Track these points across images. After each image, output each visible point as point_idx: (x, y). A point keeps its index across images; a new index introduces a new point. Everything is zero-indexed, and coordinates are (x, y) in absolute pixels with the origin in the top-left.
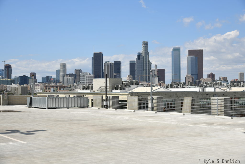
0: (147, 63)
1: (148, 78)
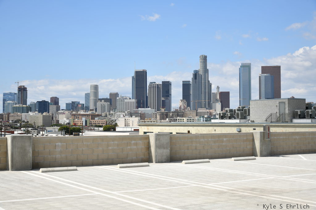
0: (206, 84)
1: (207, 104)
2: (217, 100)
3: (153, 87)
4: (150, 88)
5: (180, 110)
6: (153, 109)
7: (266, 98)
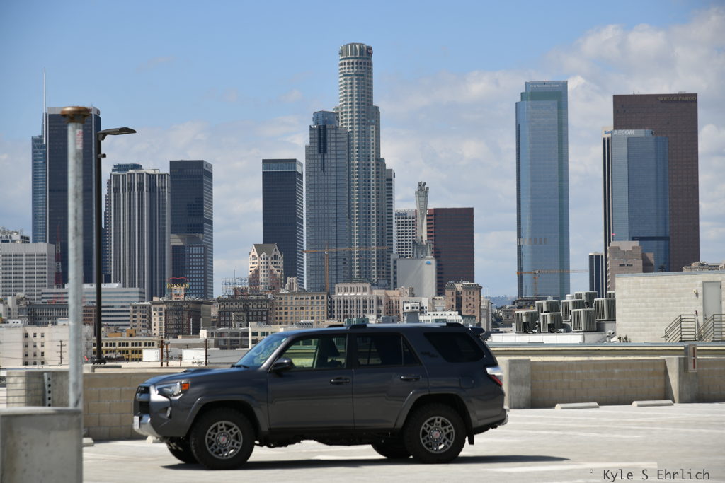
0: (367, 174)
1: (374, 262)
2: (417, 246)
3: (131, 188)
4: (117, 190)
5: (253, 291)
6: (132, 285)
7: (633, 239)
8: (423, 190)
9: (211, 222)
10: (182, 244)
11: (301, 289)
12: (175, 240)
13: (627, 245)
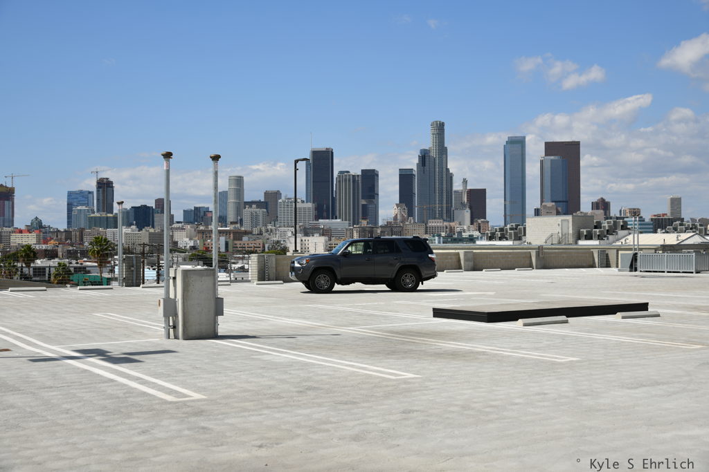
0: (442, 175)
1: (445, 211)
2: (463, 205)
3: (346, 181)
4: (340, 181)
5: (396, 223)
6: (346, 220)
7: (553, 202)
8: (465, 182)
9: (378, 195)
10: (365, 203)
11: (415, 222)
12: (363, 202)
13: (550, 204)
